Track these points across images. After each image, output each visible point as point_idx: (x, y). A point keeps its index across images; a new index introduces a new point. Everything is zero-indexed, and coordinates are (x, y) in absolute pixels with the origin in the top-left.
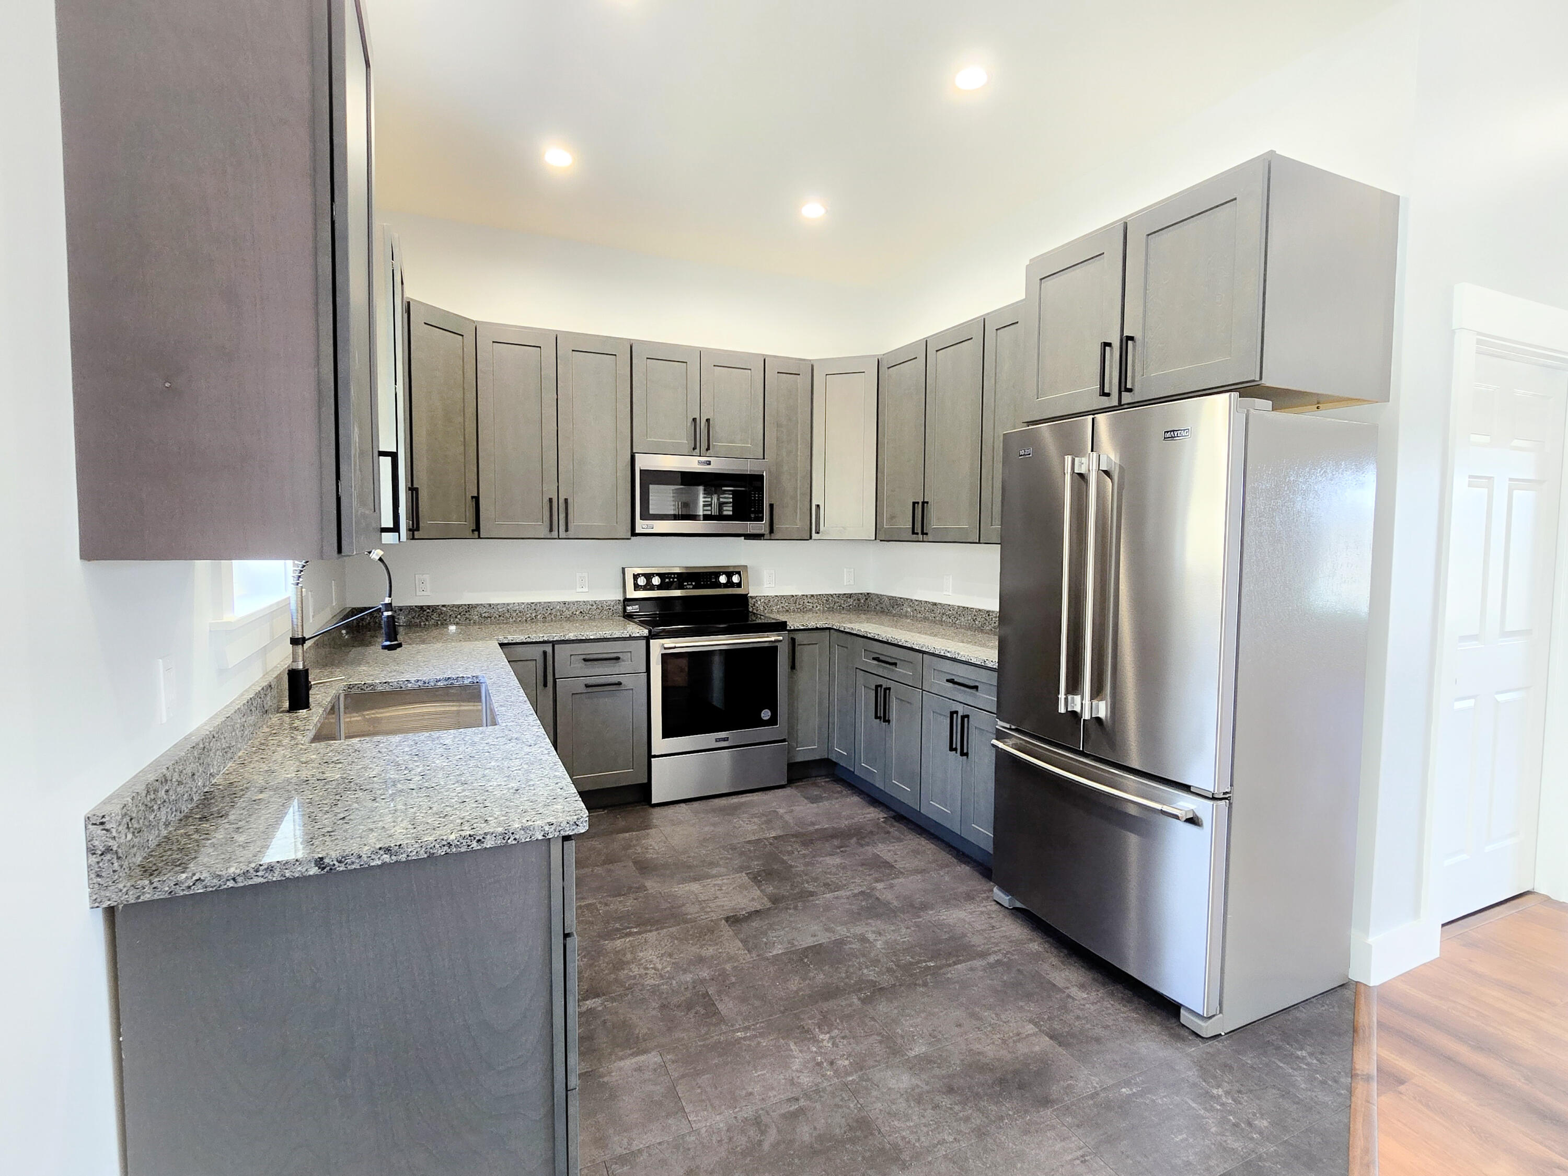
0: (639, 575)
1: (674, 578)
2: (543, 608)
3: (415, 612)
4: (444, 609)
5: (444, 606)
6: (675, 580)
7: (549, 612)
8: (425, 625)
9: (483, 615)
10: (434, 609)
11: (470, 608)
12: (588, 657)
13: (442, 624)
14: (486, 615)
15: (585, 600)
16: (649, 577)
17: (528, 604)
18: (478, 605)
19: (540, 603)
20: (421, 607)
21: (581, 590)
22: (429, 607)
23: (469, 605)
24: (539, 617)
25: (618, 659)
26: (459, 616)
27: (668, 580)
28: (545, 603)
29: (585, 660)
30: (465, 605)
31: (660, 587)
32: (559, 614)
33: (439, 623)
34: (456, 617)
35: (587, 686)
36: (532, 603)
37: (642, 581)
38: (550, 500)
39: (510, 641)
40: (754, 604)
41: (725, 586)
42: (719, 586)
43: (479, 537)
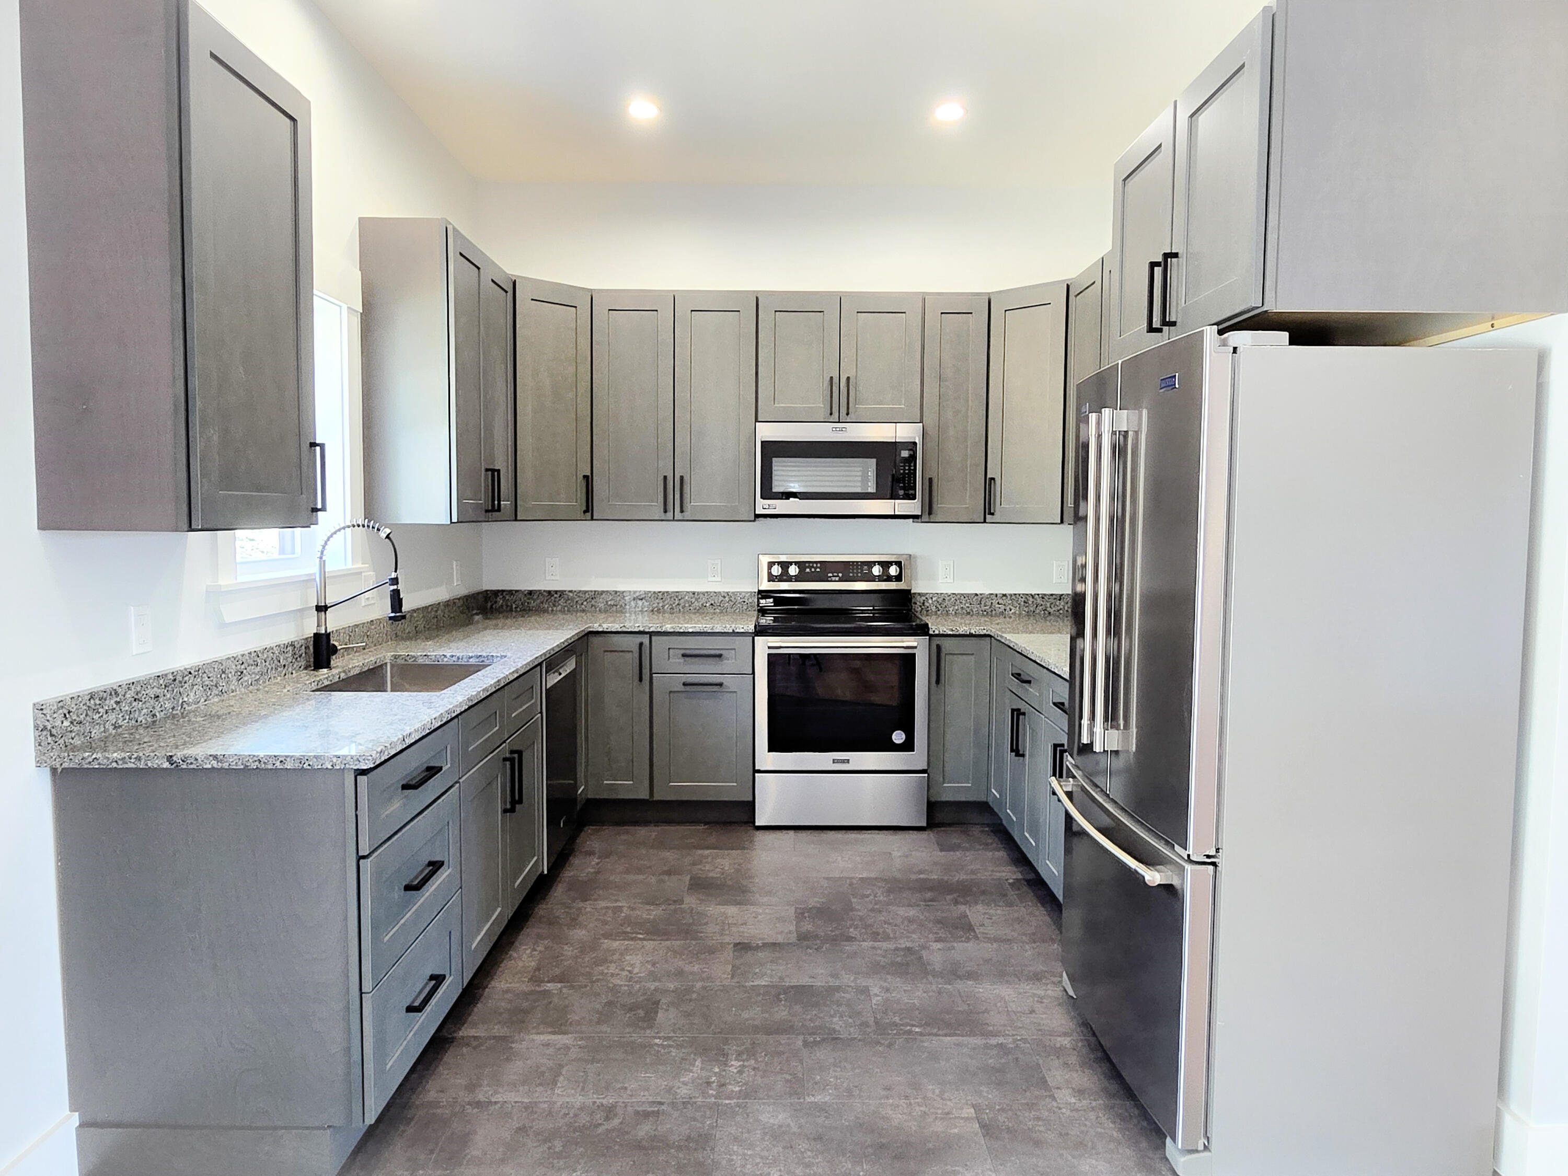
0: (774, 563)
1: (817, 567)
2: (671, 598)
3: (544, 596)
4: (571, 594)
5: (571, 591)
6: (818, 570)
7: (677, 603)
8: (553, 610)
9: (609, 603)
10: (561, 593)
11: (596, 594)
12: (688, 652)
13: (568, 611)
14: (612, 603)
15: (716, 591)
16: (785, 565)
17: (654, 592)
18: (603, 592)
19: (667, 592)
20: (549, 592)
21: (714, 579)
22: (556, 592)
23: (595, 591)
24: (666, 607)
25: (720, 656)
26: (585, 603)
27: (808, 570)
28: (673, 592)
29: (684, 655)
30: (592, 591)
31: (798, 579)
32: (687, 605)
33: (566, 608)
34: (582, 604)
35: (685, 684)
36: (660, 592)
37: (776, 570)
38: (665, 478)
39: (605, 630)
40: (923, 603)
41: (880, 579)
42: (872, 579)
43: (592, 519)
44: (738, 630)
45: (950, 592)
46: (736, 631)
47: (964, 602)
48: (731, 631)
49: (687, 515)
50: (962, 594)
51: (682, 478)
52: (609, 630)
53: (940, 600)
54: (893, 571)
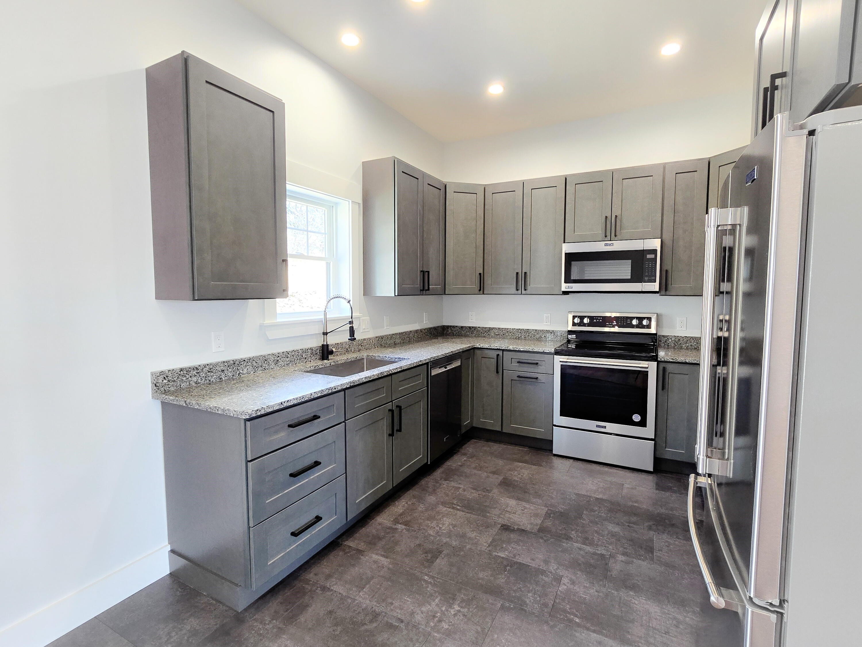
0: (576, 316)
1: (600, 319)
2: (525, 332)
3: (467, 329)
4: (479, 329)
5: (479, 327)
6: (601, 321)
7: (528, 335)
8: (471, 336)
9: (496, 333)
10: (475, 328)
11: (490, 329)
12: (521, 361)
13: (478, 336)
14: (497, 333)
15: (548, 329)
16: (582, 318)
17: (517, 329)
18: (494, 328)
19: (523, 329)
20: (470, 327)
21: (546, 324)
22: (473, 327)
23: (490, 328)
24: (522, 337)
25: (537, 364)
26: (485, 333)
27: (595, 321)
28: (526, 329)
29: (519, 362)
30: (488, 328)
31: (589, 325)
32: (533, 336)
33: (477, 335)
34: (484, 333)
35: (519, 377)
36: (519, 329)
37: (577, 320)
38: (517, 273)
39: (482, 347)
40: (666, 341)
41: (637, 326)
42: (633, 326)
43: (483, 294)
44: (546, 351)
45: (683, 335)
46: (545, 352)
47: (692, 342)
48: (542, 351)
49: (528, 292)
50: (692, 337)
51: (525, 273)
52: (483, 347)
53: (677, 340)
54: (645, 322)
